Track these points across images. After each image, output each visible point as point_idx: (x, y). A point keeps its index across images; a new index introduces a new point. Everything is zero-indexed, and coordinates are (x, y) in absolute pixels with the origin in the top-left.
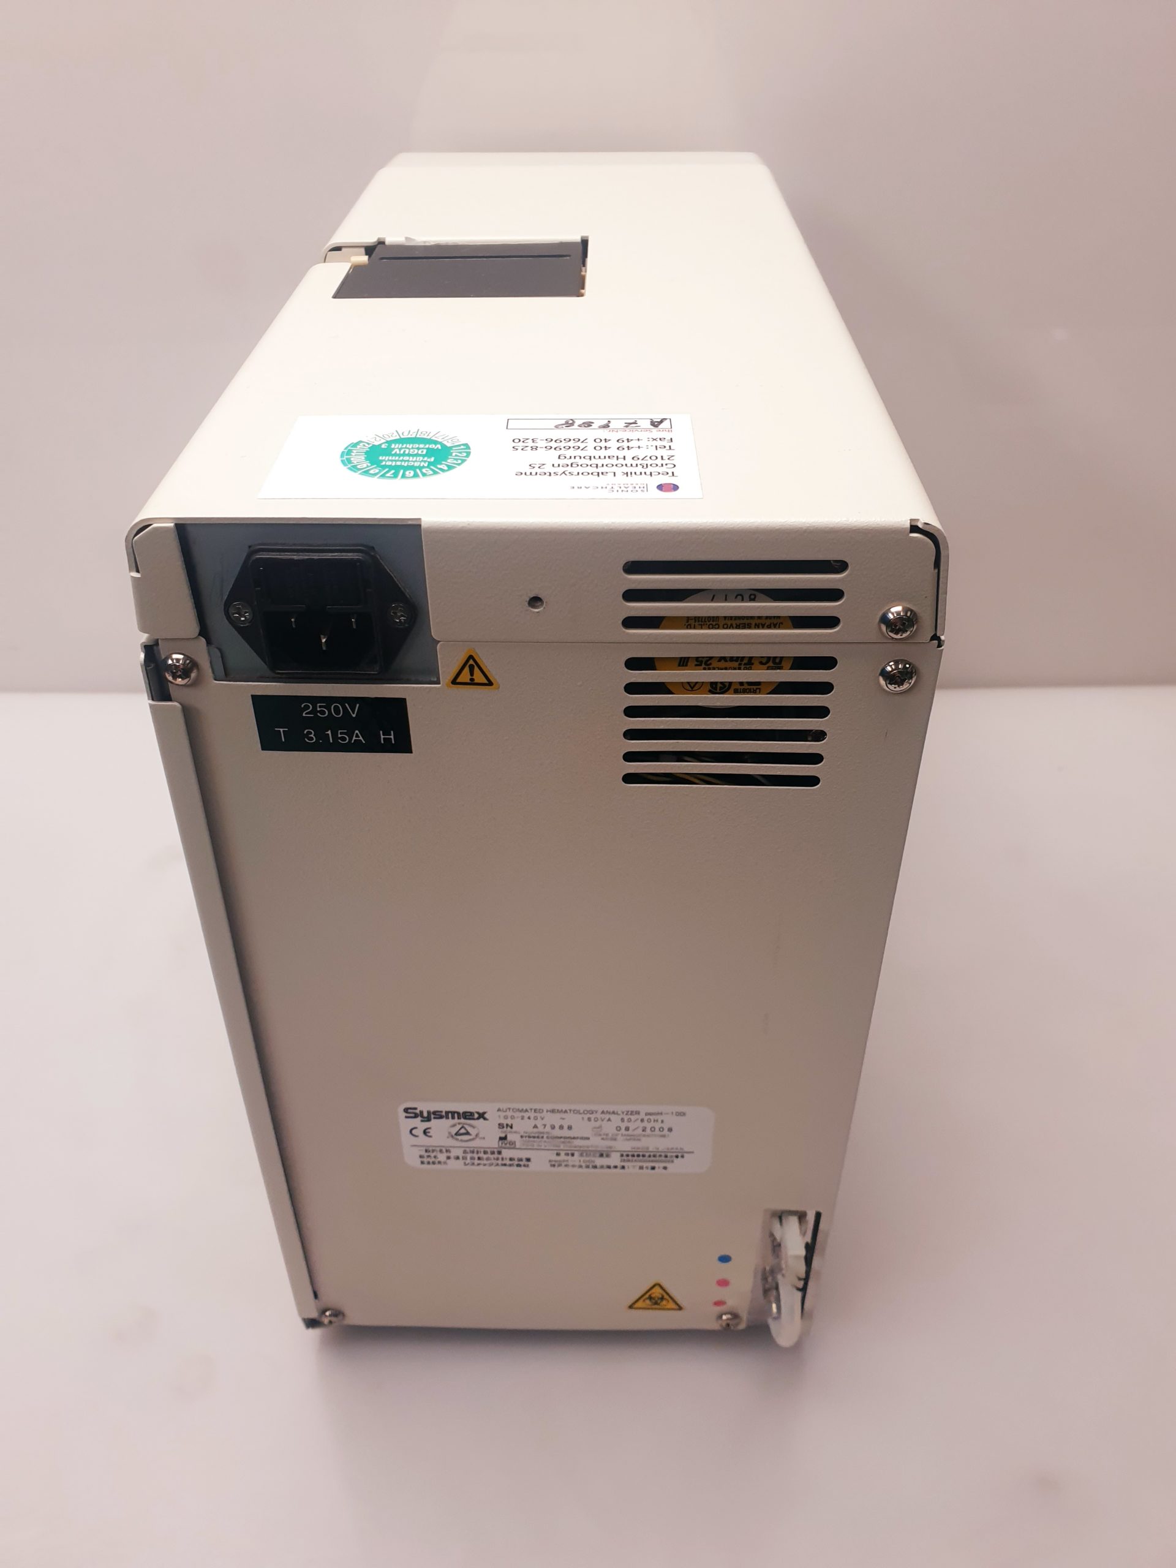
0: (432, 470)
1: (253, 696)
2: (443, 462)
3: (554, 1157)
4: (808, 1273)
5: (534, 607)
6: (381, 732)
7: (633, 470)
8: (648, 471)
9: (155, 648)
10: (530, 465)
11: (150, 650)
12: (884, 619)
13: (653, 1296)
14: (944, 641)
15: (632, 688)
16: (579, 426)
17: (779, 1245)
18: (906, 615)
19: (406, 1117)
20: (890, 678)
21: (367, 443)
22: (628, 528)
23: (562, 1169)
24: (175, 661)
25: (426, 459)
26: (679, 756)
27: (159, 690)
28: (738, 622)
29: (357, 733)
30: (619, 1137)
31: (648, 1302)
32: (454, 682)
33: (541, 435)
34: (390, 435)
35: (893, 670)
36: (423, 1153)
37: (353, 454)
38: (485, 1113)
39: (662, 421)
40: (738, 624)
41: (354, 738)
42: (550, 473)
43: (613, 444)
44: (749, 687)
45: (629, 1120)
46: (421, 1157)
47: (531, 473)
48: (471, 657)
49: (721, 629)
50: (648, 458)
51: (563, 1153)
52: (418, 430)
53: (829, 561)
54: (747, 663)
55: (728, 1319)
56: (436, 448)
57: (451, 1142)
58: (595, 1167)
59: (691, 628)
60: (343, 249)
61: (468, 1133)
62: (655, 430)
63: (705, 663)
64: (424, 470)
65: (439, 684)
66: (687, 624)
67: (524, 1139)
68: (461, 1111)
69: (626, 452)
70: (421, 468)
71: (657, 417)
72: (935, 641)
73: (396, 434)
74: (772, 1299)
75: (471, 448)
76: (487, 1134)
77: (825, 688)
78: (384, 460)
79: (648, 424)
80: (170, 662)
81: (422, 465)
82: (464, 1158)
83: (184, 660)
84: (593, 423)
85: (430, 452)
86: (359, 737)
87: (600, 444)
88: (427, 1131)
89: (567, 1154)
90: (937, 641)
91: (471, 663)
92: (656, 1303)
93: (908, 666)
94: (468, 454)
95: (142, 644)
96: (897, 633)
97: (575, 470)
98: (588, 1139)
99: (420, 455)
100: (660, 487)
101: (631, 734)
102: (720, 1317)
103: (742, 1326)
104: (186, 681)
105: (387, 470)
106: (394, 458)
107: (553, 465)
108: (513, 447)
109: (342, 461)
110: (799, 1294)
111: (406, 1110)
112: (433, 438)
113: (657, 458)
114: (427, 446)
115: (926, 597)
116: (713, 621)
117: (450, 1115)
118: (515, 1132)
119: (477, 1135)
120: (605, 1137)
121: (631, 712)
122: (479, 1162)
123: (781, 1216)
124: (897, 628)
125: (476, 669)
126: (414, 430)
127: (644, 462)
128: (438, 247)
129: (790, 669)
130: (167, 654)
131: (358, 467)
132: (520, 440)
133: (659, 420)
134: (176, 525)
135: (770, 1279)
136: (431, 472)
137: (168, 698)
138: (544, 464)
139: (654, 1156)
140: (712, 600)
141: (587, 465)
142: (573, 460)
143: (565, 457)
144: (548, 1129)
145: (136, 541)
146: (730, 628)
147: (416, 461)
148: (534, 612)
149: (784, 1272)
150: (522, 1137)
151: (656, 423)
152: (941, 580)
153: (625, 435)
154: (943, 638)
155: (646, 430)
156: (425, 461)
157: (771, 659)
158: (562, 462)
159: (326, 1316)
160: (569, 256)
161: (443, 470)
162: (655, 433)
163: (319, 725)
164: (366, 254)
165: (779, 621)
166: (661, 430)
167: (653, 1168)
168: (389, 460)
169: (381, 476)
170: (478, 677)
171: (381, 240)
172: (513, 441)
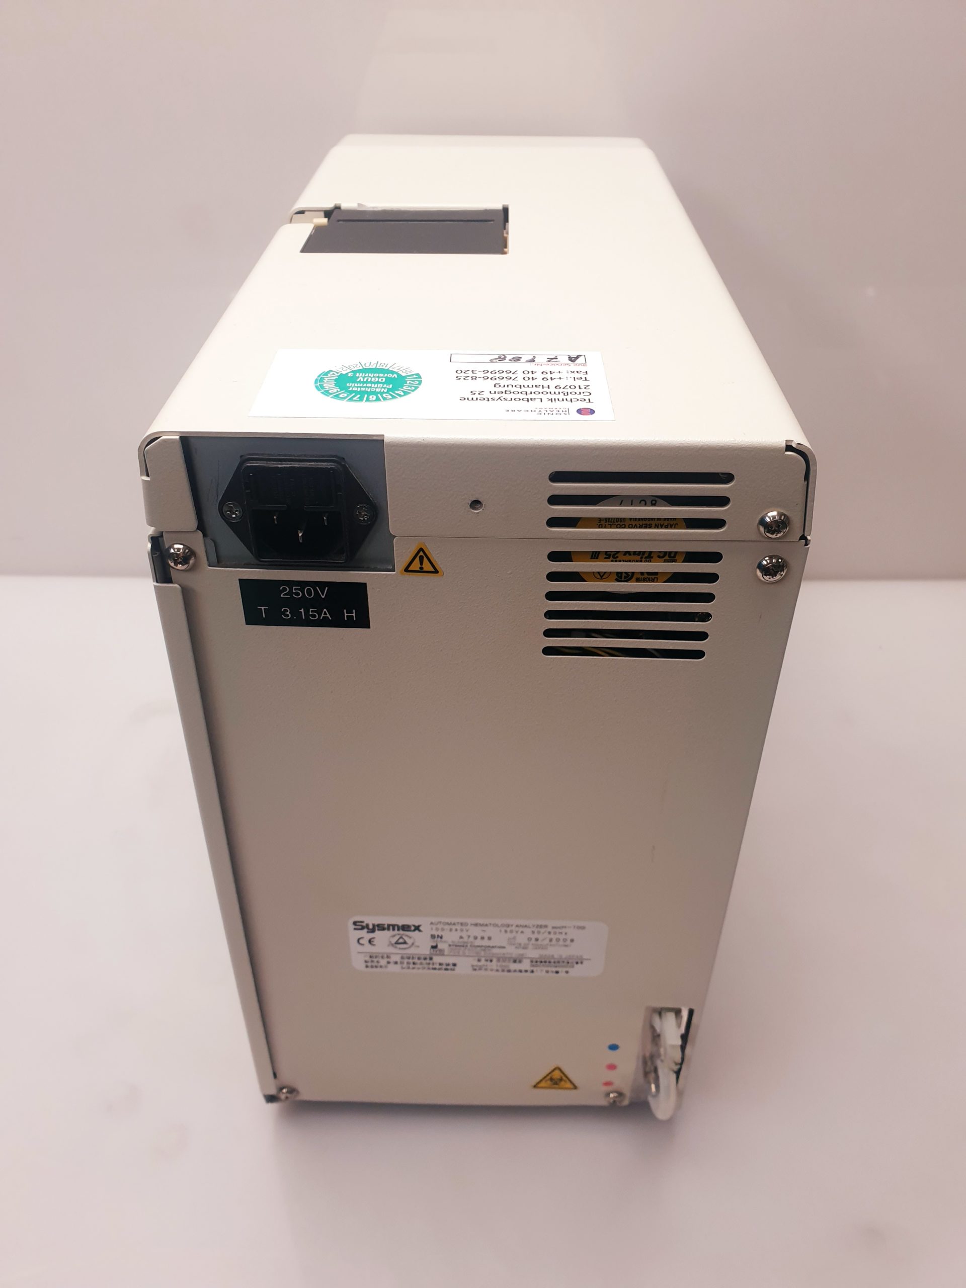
0: (391, 395)
1: (240, 580)
2: (400, 389)
3: (476, 963)
4: (683, 1059)
5: (474, 508)
6: (345, 611)
7: (557, 397)
8: (569, 397)
9: (160, 539)
10: (471, 392)
11: (156, 541)
12: (762, 522)
13: (554, 1077)
14: (810, 540)
15: (553, 577)
16: (510, 360)
17: (659, 1036)
18: (780, 519)
19: (355, 929)
20: (766, 571)
21: (336, 372)
22: (554, 444)
23: (483, 972)
24: (176, 550)
25: (385, 386)
26: (588, 633)
27: (162, 574)
28: (641, 523)
29: (325, 612)
30: (530, 947)
31: (549, 1082)
32: (407, 570)
33: (480, 367)
34: (355, 366)
35: (768, 564)
36: (368, 958)
37: (325, 381)
38: (419, 926)
39: (578, 357)
40: (641, 525)
41: (323, 615)
42: (488, 399)
43: (539, 376)
44: (649, 577)
45: (539, 932)
46: (366, 962)
47: (472, 399)
48: (421, 550)
49: (627, 528)
50: (568, 387)
51: (483, 959)
52: (378, 362)
53: (718, 474)
54: (647, 556)
55: (614, 1097)
56: (393, 377)
57: (391, 950)
58: (509, 971)
59: (602, 527)
60: (306, 213)
61: (405, 943)
62: (572, 364)
63: (612, 556)
64: (384, 395)
65: (395, 571)
66: (599, 524)
67: (452, 947)
68: (400, 924)
69: (549, 382)
70: (382, 393)
71: (574, 354)
72: (802, 541)
73: (359, 365)
74: (652, 1081)
75: (422, 377)
76: (421, 943)
77: (712, 578)
78: (351, 386)
79: (566, 360)
80: (172, 551)
81: (382, 391)
82: (402, 963)
83: (184, 549)
84: (521, 358)
85: (388, 381)
86: (327, 615)
87: (528, 375)
88: (372, 940)
89: (487, 961)
90: (804, 541)
91: (421, 554)
92: (556, 1083)
93: (780, 560)
94: (420, 382)
95: (149, 536)
96: (772, 534)
97: (509, 396)
98: (504, 947)
99: (381, 383)
100: (580, 411)
101: (550, 615)
102: (608, 1095)
103: (626, 1102)
104: (185, 566)
105: (354, 394)
106: (359, 385)
107: (490, 392)
108: (457, 377)
109: (316, 386)
110: (674, 1076)
111: (355, 923)
112: (390, 369)
113: (575, 387)
114: (386, 375)
115: (797, 504)
116: (621, 522)
117: (391, 928)
118: (445, 942)
119: (413, 944)
120: (519, 946)
121: (551, 596)
122: (414, 966)
123: (660, 1012)
124: (773, 529)
125: (425, 559)
126: (374, 362)
127: (565, 391)
128: (385, 212)
129: (683, 562)
130: (171, 544)
131: (330, 392)
132: (462, 372)
133: (575, 356)
134: (180, 437)
135: (649, 1063)
136: (390, 397)
137: (169, 580)
138: (483, 391)
139: (558, 962)
140: (621, 505)
141: (518, 393)
142: (506, 388)
143: (500, 386)
144: (471, 939)
145: (148, 450)
146: (634, 528)
147: (377, 387)
148: (474, 513)
149: (663, 1057)
150: (450, 945)
151: (573, 359)
152: (809, 490)
153: (548, 368)
154: (809, 538)
155: (565, 364)
156: (385, 388)
157: (668, 553)
158: (498, 389)
159: (283, 1093)
160: (493, 220)
161: (400, 396)
162: (573, 367)
163: (295, 604)
164: (325, 217)
165: (675, 522)
166: (578, 364)
167: (557, 972)
168: (354, 386)
169: (349, 399)
170: (427, 566)
171: (338, 206)
172: (457, 372)
